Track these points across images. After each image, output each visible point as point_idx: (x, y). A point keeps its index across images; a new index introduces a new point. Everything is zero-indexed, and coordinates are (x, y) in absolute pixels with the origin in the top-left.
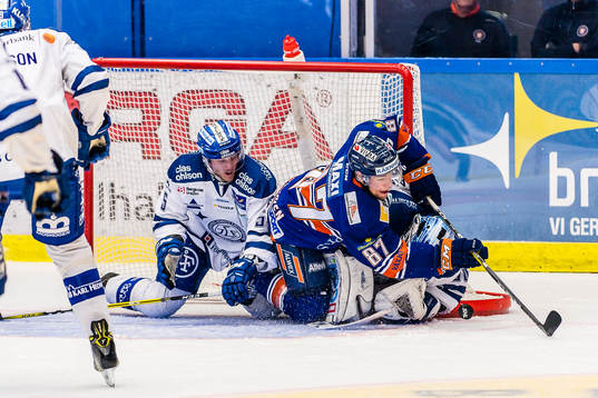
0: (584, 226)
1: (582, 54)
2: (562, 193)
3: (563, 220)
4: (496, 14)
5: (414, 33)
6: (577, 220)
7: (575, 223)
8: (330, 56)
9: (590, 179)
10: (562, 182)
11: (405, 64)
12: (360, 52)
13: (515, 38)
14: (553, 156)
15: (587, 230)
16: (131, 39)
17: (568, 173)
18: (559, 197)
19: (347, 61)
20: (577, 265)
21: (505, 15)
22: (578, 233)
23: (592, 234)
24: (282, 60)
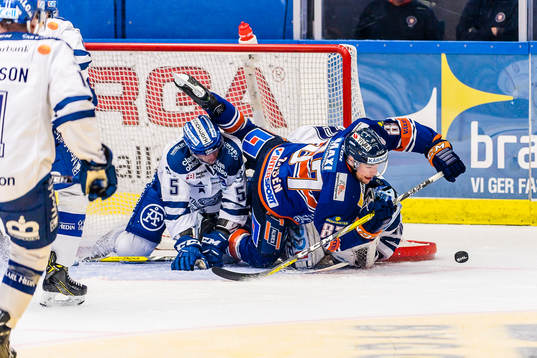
0: (500, 185)
1: (498, 38)
2: (482, 157)
3: (482, 180)
5: (357, 19)
6: (494, 179)
7: (493, 183)
8: (284, 38)
9: (506, 144)
10: (482, 147)
11: (344, 45)
12: (310, 35)
13: (442, 24)
14: (474, 125)
15: (503, 188)
16: (113, 23)
17: (487, 140)
18: (479, 160)
19: (298, 43)
20: (495, 219)
21: (434, 4)
22: (495, 191)
23: (507, 191)
24: (238, 43)
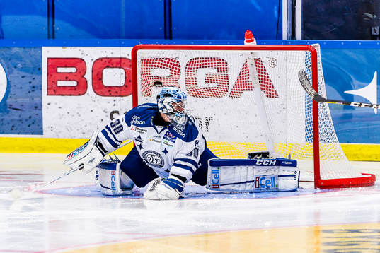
4: (370, 15)
12: (293, 36)
16: (164, 28)
24: (243, 44)
